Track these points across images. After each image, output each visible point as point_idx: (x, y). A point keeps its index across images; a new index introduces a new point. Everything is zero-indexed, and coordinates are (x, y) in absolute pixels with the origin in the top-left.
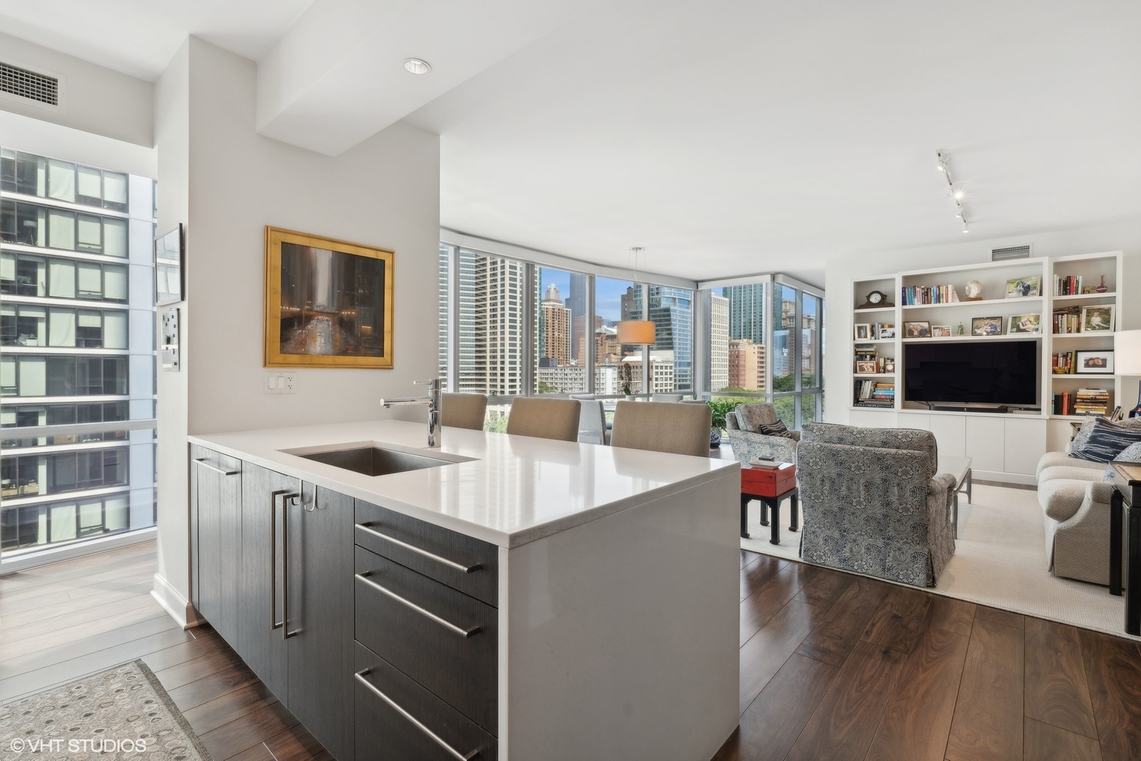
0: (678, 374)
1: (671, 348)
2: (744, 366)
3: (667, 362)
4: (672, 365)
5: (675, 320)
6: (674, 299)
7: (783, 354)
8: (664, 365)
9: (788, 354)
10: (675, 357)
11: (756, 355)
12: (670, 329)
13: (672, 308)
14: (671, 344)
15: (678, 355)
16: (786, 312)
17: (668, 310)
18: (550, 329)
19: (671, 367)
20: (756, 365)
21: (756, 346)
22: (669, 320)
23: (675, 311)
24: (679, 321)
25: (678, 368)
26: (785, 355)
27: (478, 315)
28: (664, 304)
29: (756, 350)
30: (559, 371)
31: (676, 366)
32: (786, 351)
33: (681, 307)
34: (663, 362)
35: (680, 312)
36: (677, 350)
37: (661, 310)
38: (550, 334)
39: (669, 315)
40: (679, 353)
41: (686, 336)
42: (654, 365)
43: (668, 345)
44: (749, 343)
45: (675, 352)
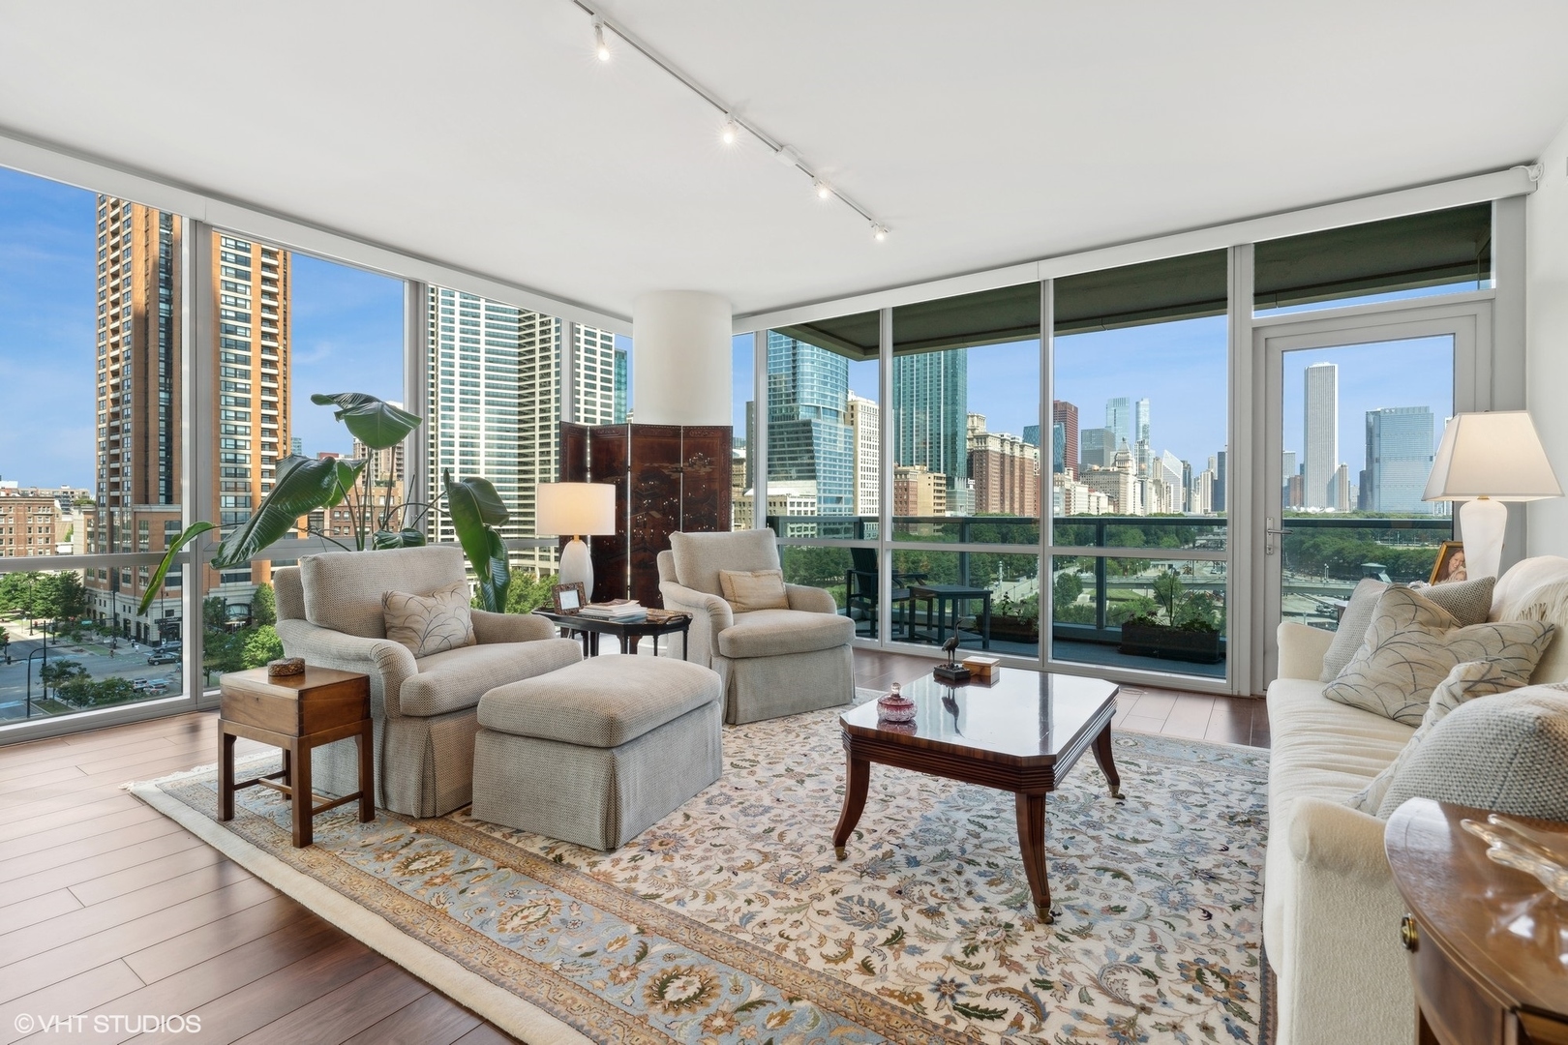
0: (822, 513)
1: (814, 478)
2: (916, 503)
3: (807, 496)
4: (815, 500)
5: (818, 438)
6: (818, 408)
7: (968, 486)
8: (803, 500)
9: (975, 487)
10: (819, 490)
11: (932, 487)
12: (812, 451)
13: (814, 420)
14: (814, 471)
15: (822, 487)
16: (973, 430)
17: (808, 424)
19: (813, 504)
20: (932, 501)
21: (932, 476)
22: (811, 438)
23: (818, 425)
24: (825, 439)
25: (822, 506)
26: (971, 487)
27: (522, 426)
28: (804, 415)
29: (932, 481)
31: (819, 503)
32: (971, 482)
33: (827, 419)
34: (802, 496)
35: (825, 426)
36: (821, 480)
37: (797, 425)
39: (811, 431)
40: (825, 484)
41: (835, 460)
42: (789, 500)
43: (809, 473)
44: (923, 472)
45: (819, 483)
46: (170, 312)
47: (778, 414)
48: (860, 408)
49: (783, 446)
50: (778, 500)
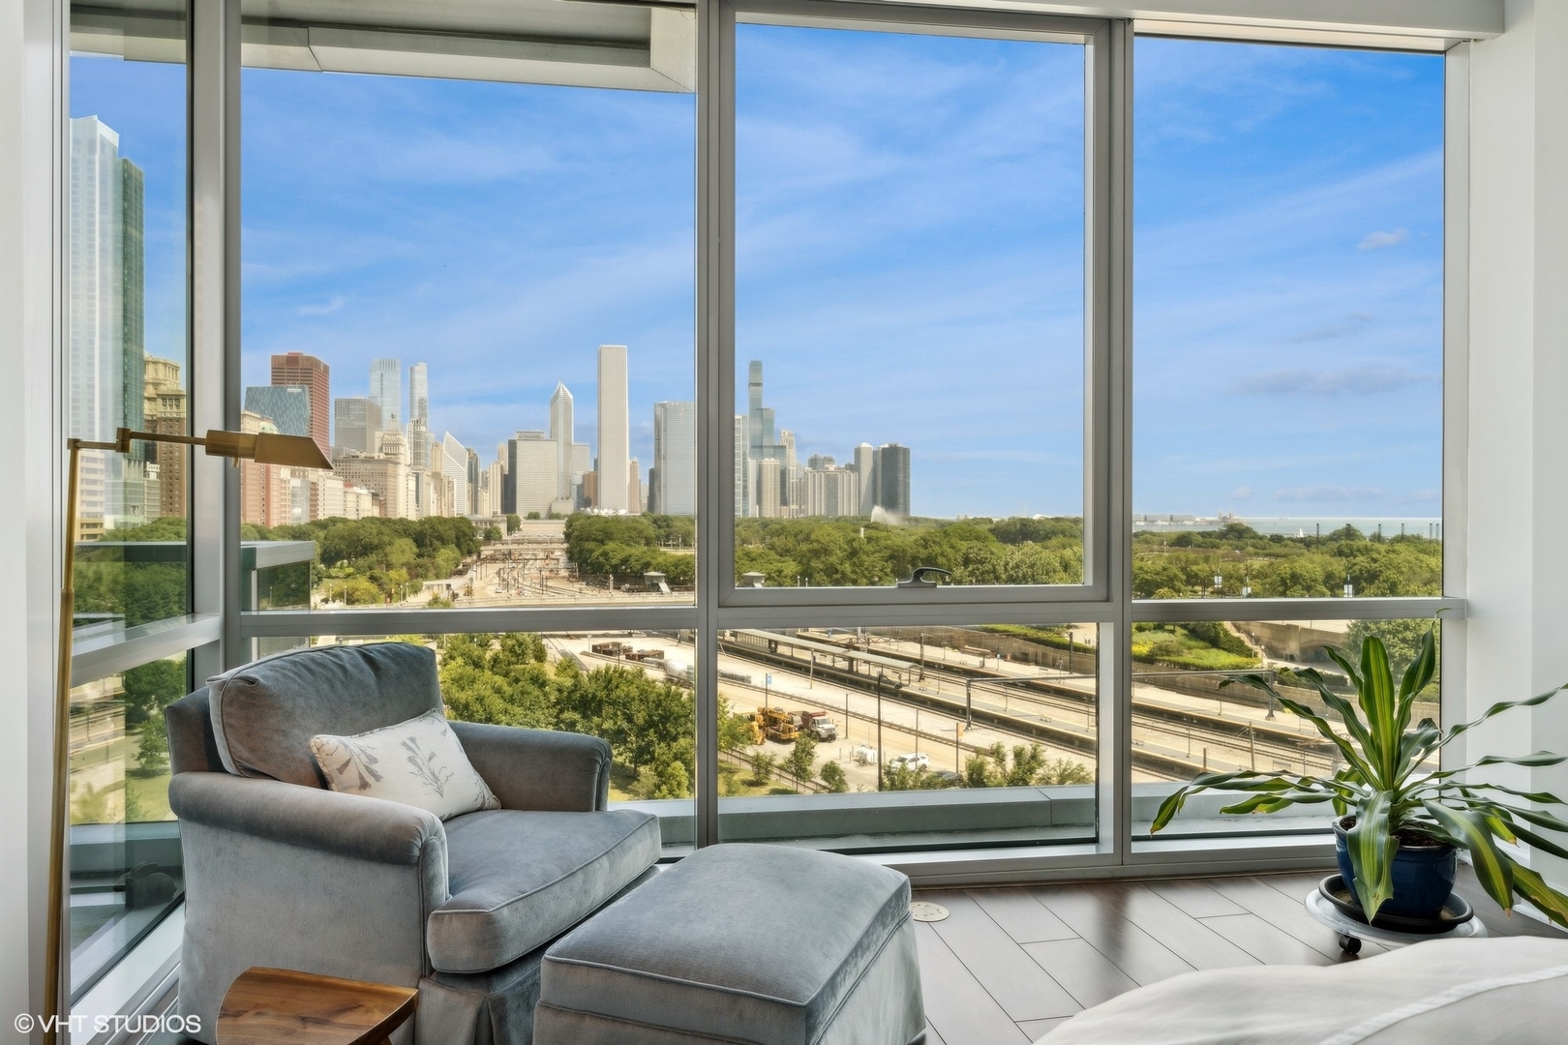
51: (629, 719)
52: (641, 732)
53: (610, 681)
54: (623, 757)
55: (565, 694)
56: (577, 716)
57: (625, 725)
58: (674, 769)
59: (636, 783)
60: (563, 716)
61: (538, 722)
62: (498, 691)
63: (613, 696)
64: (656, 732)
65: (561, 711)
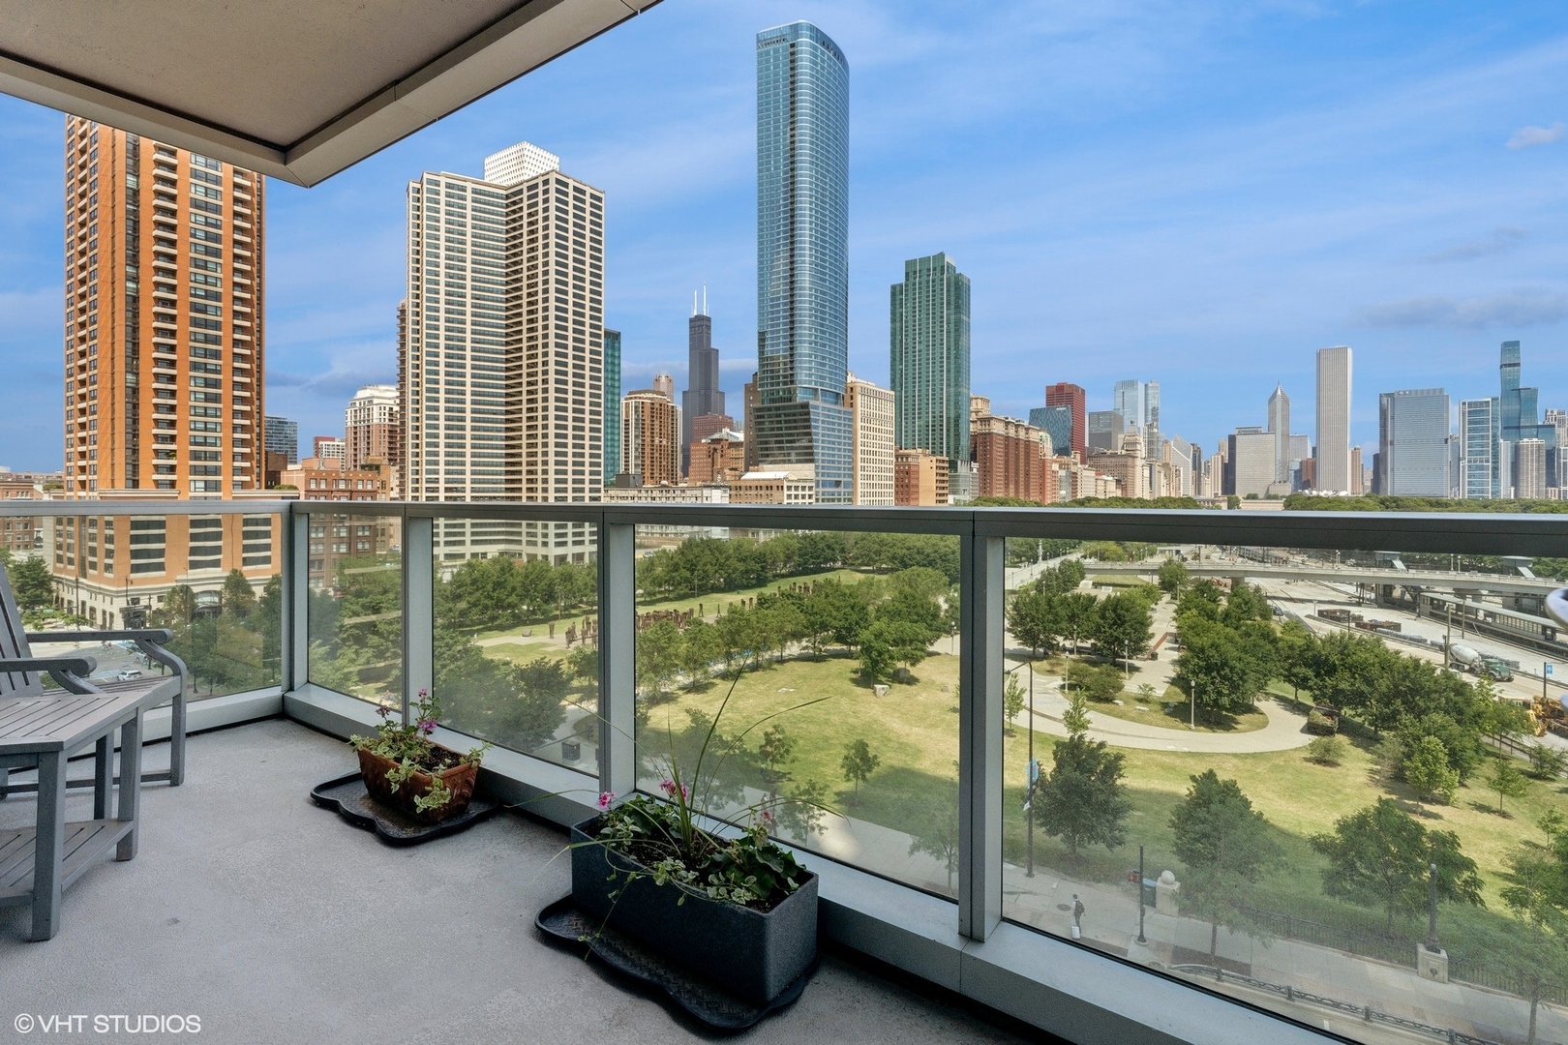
0: (820, 497)
1: (812, 461)
2: (917, 486)
3: (805, 480)
4: (813, 484)
5: (816, 421)
6: (816, 390)
7: (971, 469)
8: (800, 484)
9: (978, 470)
10: (817, 474)
11: (934, 471)
12: (809, 434)
13: (811, 402)
14: (812, 454)
15: (820, 471)
16: (977, 412)
17: (806, 406)
18: (648, 433)
19: (810, 488)
20: (934, 485)
21: (934, 459)
22: (808, 420)
23: (816, 407)
24: (823, 422)
25: (821, 490)
26: (975, 471)
27: (509, 408)
28: (800, 398)
29: (934, 465)
30: (643, 494)
31: (817, 486)
32: (975, 465)
33: (825, 401)
34: (799, 480)
35: (824, 408)
36: (820, 464)
37: (795, 407)
38: (648, 440)
39: (808, 413)
40: (823, 468)
41: (833, 443)
42: (786, 484)
43: (808, 456)
44: (925, 455)
45: (817, 467)
46: (137, 290)
47: (775, 396)
48: (859, 390)
49: (781, 429)
50: (775, 484)
51: (1369, 682)
52: (1386, 700)
53: (1345, 647)
54: (1363, 718)
55: (1297, 652)
56: (1310, 673)
57: (1365, 688)
58: (1429, 743)
59: (1379, 746)
60: (1295, 670)
61: (1270, 672)
62: (1231, 640)
63: (1349, 660)
64: (1403, 703)
65: (1293, 665)
